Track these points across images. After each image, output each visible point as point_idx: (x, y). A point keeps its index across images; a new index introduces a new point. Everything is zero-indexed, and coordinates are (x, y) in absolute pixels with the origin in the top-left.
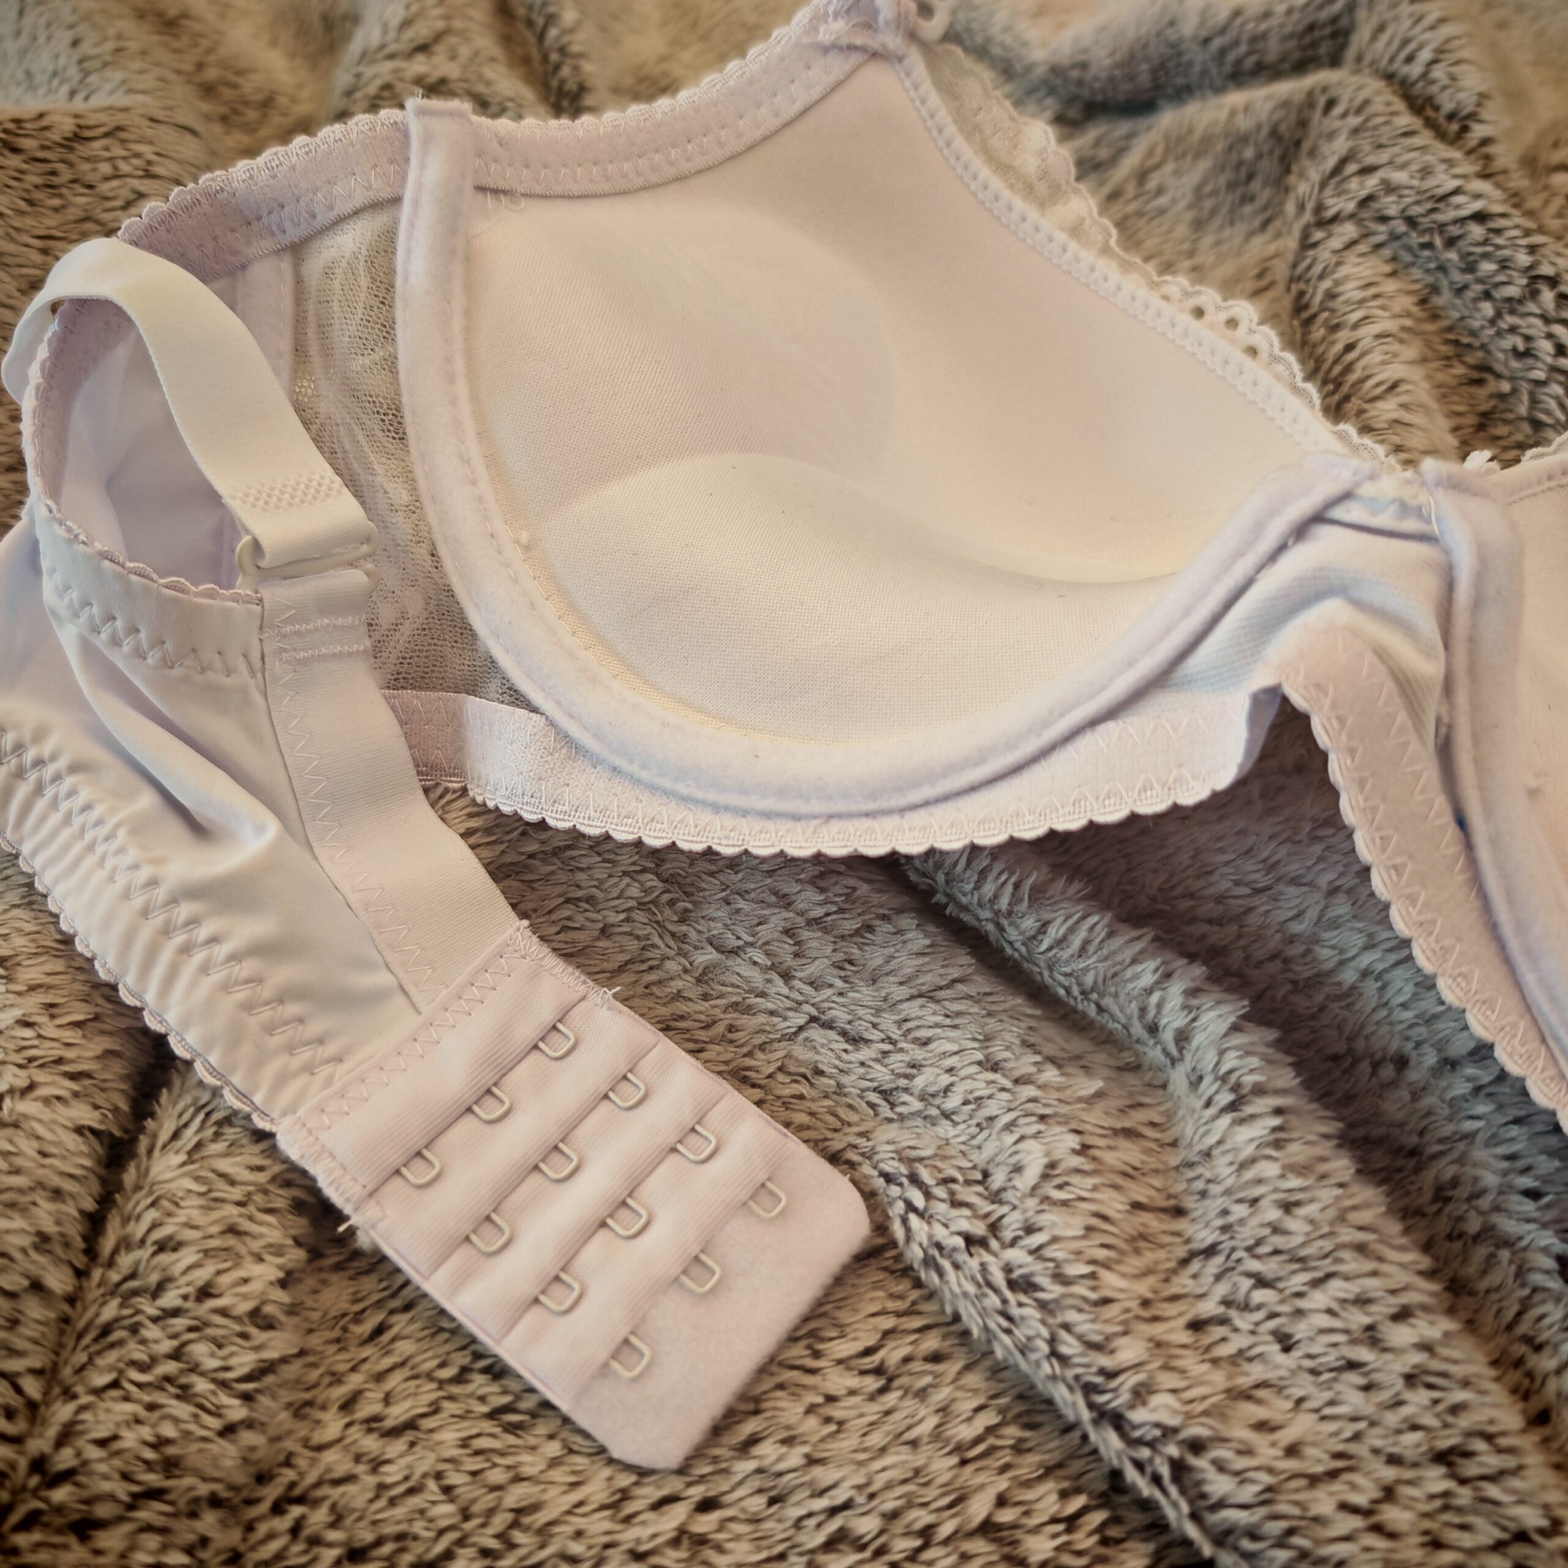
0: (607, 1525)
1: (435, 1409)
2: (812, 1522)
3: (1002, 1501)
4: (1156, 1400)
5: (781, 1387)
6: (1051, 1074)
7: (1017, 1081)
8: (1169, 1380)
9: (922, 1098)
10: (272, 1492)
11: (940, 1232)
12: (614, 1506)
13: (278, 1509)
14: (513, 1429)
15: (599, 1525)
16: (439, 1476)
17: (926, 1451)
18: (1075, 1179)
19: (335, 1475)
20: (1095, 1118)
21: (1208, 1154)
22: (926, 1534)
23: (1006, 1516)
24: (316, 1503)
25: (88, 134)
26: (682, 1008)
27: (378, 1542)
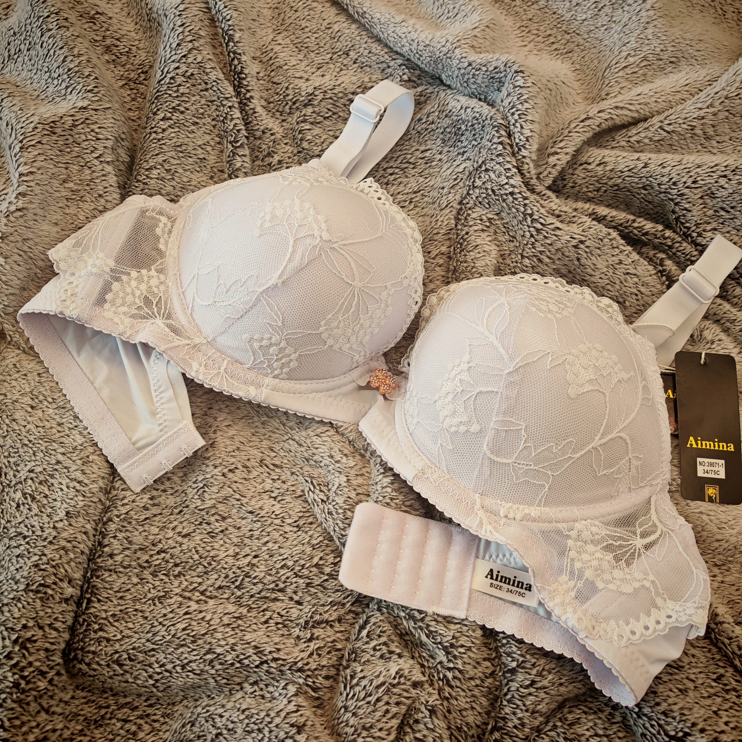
1: (194, 531)
2: (279, 562)
3: (321, 559)
5: (274, 530)
6: (344, 460)
7: (336, 462)
9: (315, 462)
11: (316, 497)
12: (235, 556)
13: (158, 553)
14: (212, 537)
15: (230, 560)
16: (195, 548)
17: (306, 546)
18: (345, 489)
19: (171, 547)
20: (353, 472)
21: (376, 483)
22: (303, 566)
23: (321, 562)
24: (167, 553)
25: (77, 123)
26: (257, 430)
27: (181, 563)
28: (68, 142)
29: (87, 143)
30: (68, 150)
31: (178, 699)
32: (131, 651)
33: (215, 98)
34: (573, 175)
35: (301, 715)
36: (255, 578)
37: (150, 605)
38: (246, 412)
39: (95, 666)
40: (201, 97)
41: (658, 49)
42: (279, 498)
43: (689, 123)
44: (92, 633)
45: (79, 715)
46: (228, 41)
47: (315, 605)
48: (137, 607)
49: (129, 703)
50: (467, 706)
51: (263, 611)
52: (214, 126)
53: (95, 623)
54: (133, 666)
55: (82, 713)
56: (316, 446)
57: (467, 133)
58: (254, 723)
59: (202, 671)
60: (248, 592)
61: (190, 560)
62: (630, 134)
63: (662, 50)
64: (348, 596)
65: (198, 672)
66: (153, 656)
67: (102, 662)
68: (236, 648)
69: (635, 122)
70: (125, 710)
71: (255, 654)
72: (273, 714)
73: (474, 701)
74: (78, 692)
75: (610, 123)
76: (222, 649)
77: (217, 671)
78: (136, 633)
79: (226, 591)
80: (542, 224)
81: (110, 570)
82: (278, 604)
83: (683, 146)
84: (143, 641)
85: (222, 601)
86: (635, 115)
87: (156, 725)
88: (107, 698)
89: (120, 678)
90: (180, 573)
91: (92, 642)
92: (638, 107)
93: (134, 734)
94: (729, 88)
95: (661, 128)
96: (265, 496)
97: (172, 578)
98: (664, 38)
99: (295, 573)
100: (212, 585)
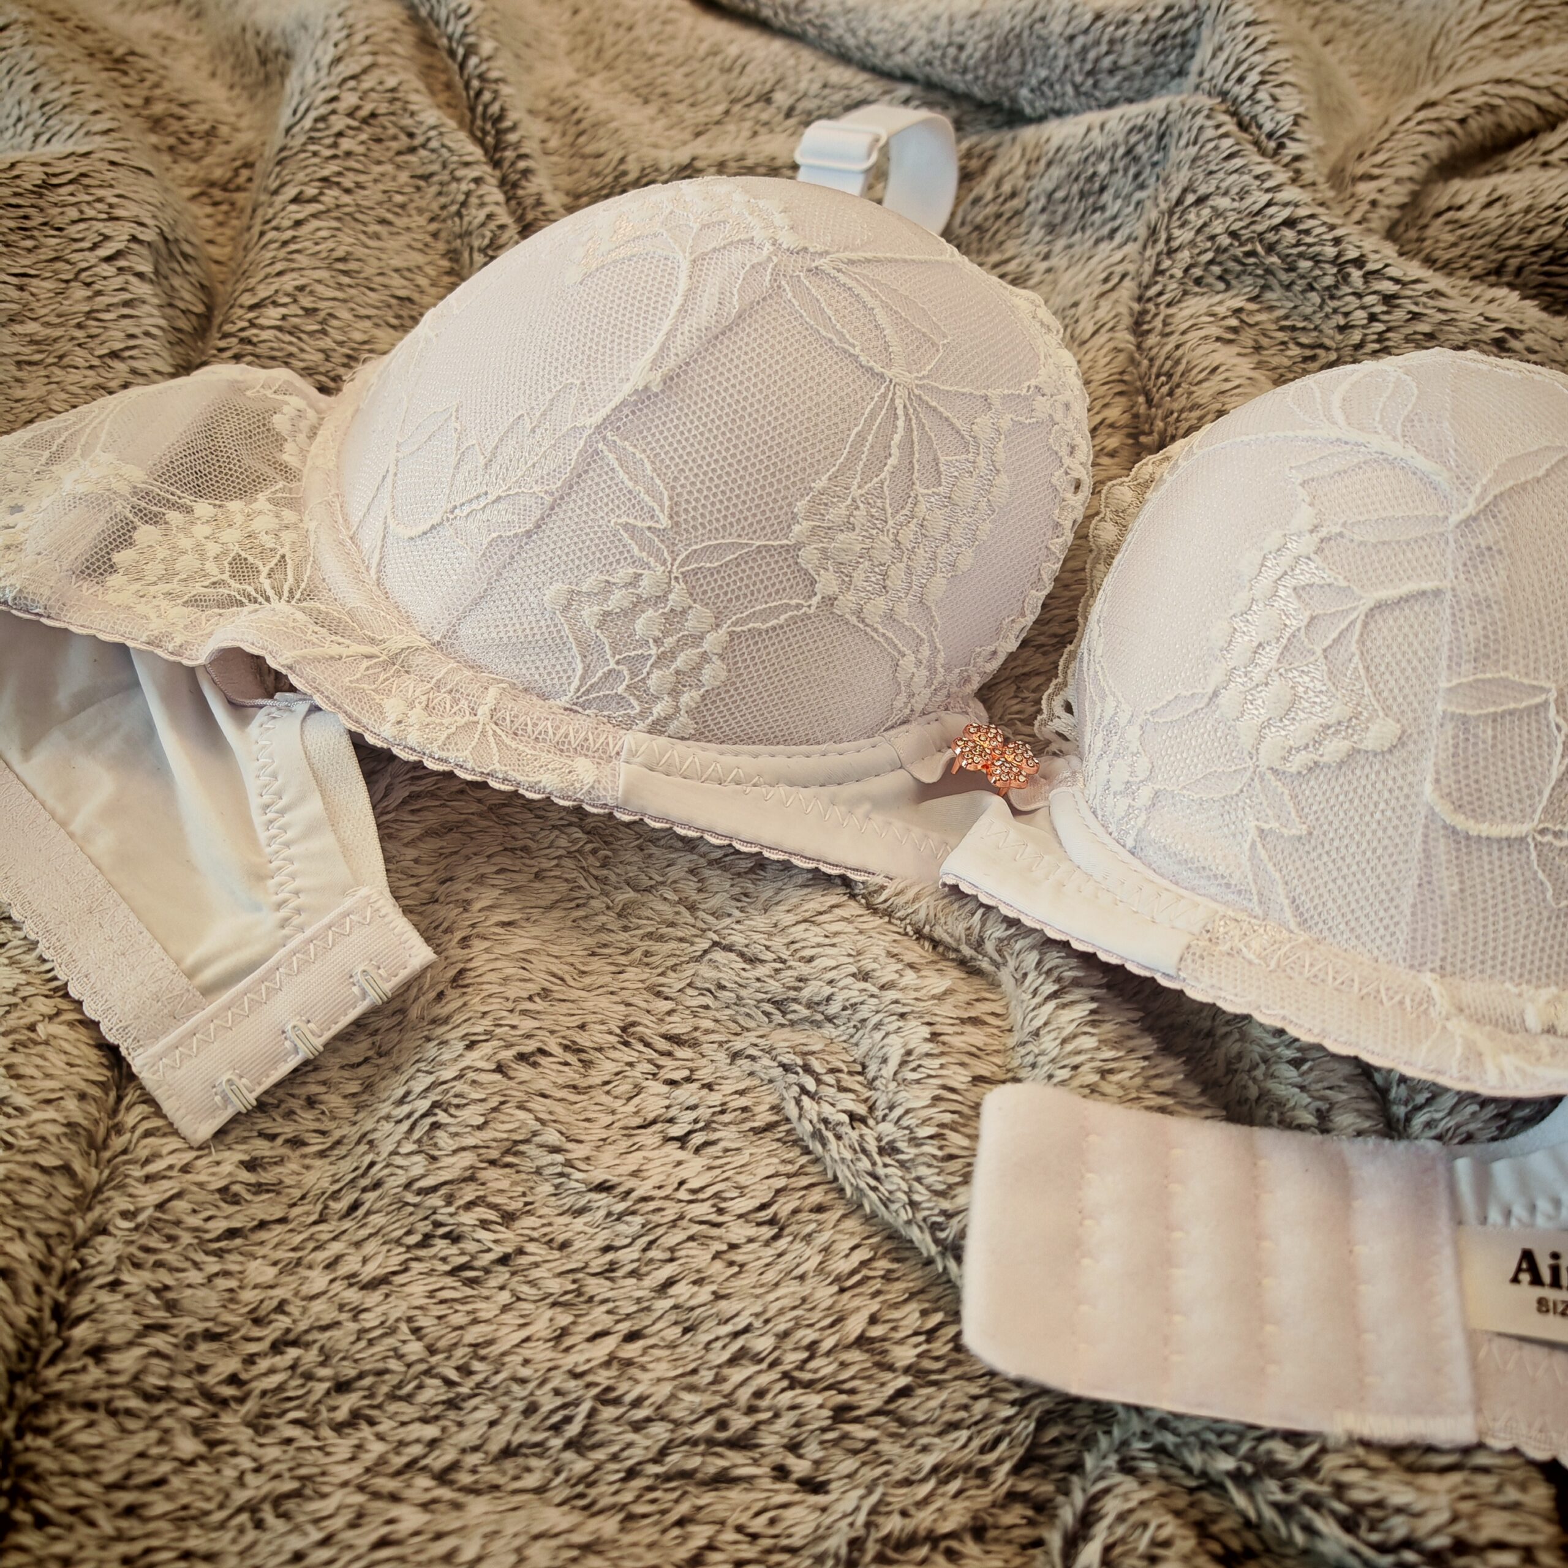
0: (550, 1354)
1: (404, 1268)
2: (719, 1344)
3: (873, 1320)
5: (691, 1238)
6: (910, 978)
10: (269, 1334)
11: (827, 1110)
12: (556, 1340)
13: (277, 1347)
14: (471, 1282)
15: (541, 1353)
16: (410, 1320)
17: (810, 1282)
19: (323, 1323)
20: (947, 1010)
21: (1036, 1034)
22: (812, 1348)
23: (877, 1331)
24: (306, 1346)
25: (55, 181)
27: (361, 1376)
28: (28, 224)
29: (82, 226)
30: (29, 243)
33: (436, 167)
36: (637, 1403)
37: (241, 1530)
38: (563, 887)
40: (399, 167)
42: (698, 1139)
46: (466, 57)
47: (875, 1482)
48: (190, 1544)
51: (681, 1523)
52: (435, 235)
56: (807, 953)
57: (1117, 179)
60: (614, 1457)
61: (393, 1364)
62: (1544, 146)
64: (996, 1441)
69: (1548, 122)
75: (1489, 119)
79: (533, 1462)
80: (1396, 281)
81: (91, 1406)
82: (735, 1495)
86: (1548, 100)
90: (355, 1413)
96: (649, 1137)
97: (326, 1432)
99: (785, 1375)
100: (475, 1449)
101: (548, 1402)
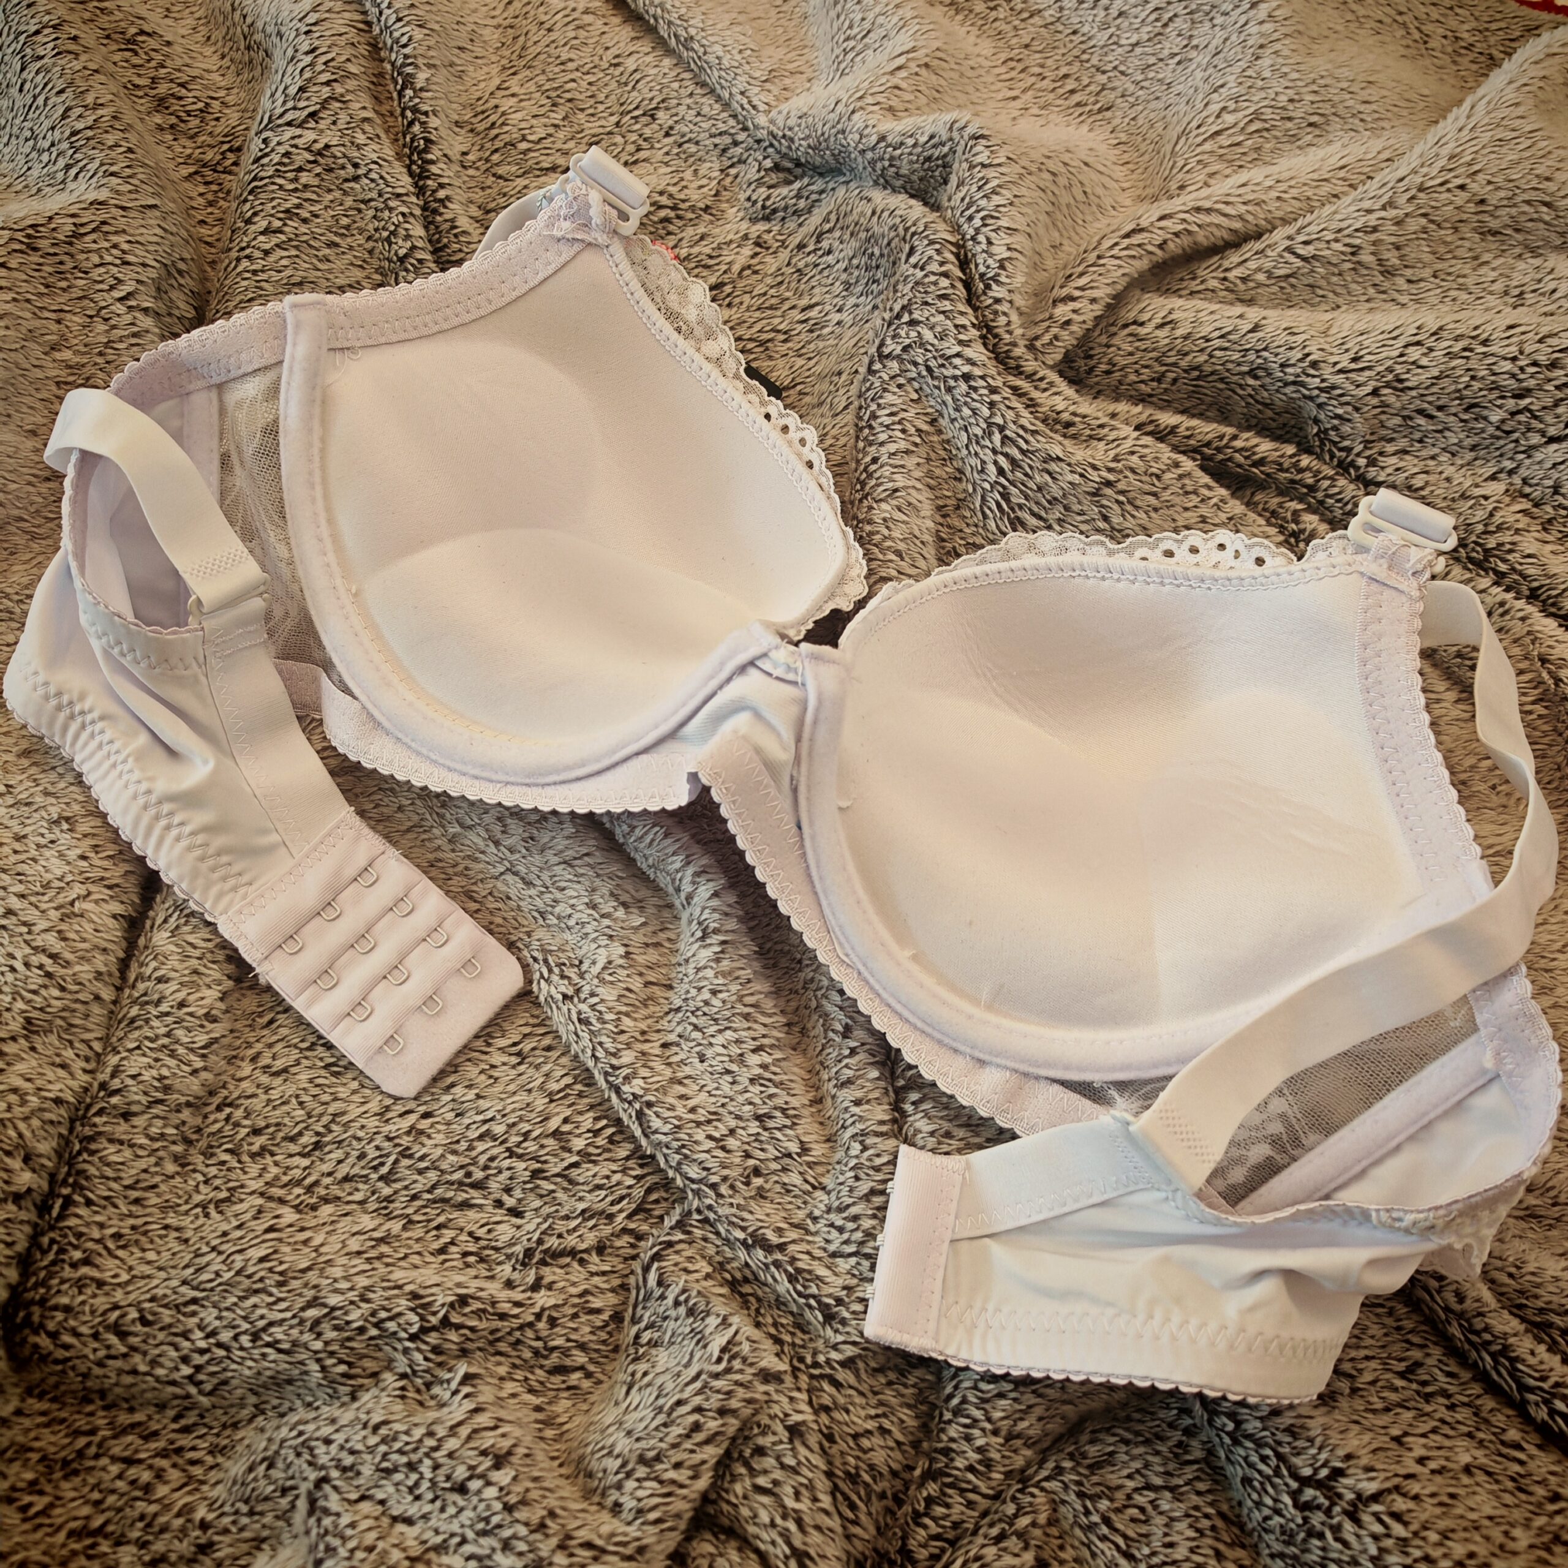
0: (376, 1124)
1: (298, 1063)
2: (474, 1126)
3: (566, 1121)
4: (635, 1082)
5: (469, 1060)
6: (620, 913)
7: (603, 916)
8: (645, 1072)
9: (559, 918)
10: (216, 1101)
11: (553, 991)
12: (381, 1114)
13: (219, 1109)
14: (336, 1074)
15: (373, 1123)
16: (297, 1096)
17: (534, 1095)
18: (620, 971)
19: (247, 1093)
20: (638, 938)
21: (687, 961)
22: (526, 1135)
23: (566, 1128)
24: (238, 1107)
25: (82, 231)
26: (440, 855)
27: (267, 1126)
28: (62, 268)
29: (102, 270)
30: (64, 284)
31: (246, 1413)
32: (147, 1305)
33: (374, 195)
34: (1108, 346)
35: (503, 1435)
36: (422, 1158)
37: (196, 1216)
38: (416, 818)
39: (67, 1339)
41: (1283, 98)
43: (1348, 240)
44: (67, 1267)
45: (31, 1450)
46: (404, 87)
47: (548, 1216)
48: (168, 1221)
49: (139, 1424)
50: (870, 1425)
51: (438, 1228)
53: (76, 1247)
54: (148, 1335)
55: (37, 1444)
56: (563, 884)
58: (400, 1452)
59: (295, 1344)
60: (406, 1188)
61: (287, 1122)
62: (1226, 264)
63: (1291, 101)
64: (622, 1198)
65: (285, 1346)
66: (194, 1314)
67: (84, 1330)
68: (371, 1295)
69: (1237, 241)
70: (130, 1438)
71: (412, 1309)
72: (441, 1432)
73: (885, 1415)
74: (30, 1401)
75: (1186, 241)
76: (341, 1298)
77: (326, 1343)
78: (160, 1269)
79: (361, 1186)
81: (120, 1142)
82: (472, 1214)
83: (1339, 290)
84: (175, 1283)
85: (348, 1208)
86: (1237, 225)
87: (197, 1471)
88: (92, 1414)
89: (119, 1363)
90: (263, 1149)
91: (65, 1287)
92: (1243, 209)
93: (147, 1488)
94: (1425, 170)
95: (1289, 250)
97: (245, 1158)
98: (1295, 75)
99: (508, 1149)
100: (330, 1174)
101: (372, 1153)
